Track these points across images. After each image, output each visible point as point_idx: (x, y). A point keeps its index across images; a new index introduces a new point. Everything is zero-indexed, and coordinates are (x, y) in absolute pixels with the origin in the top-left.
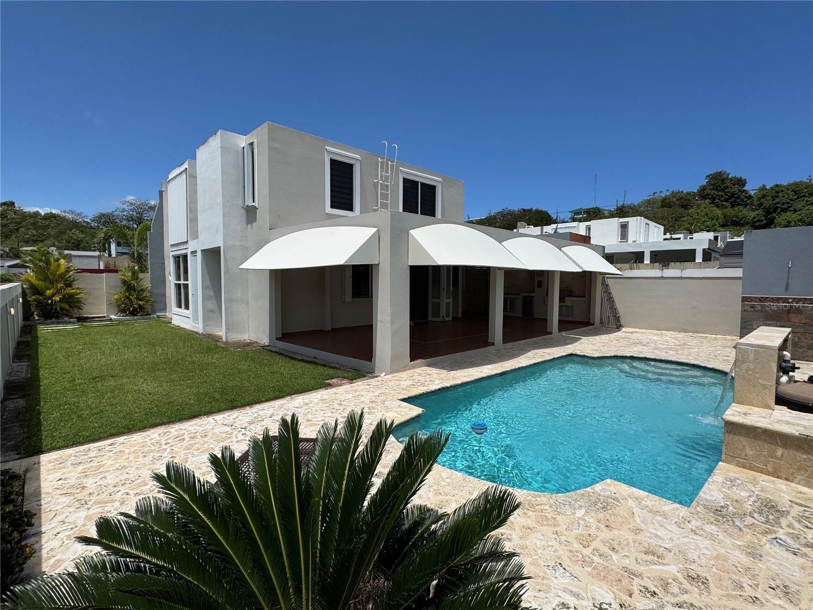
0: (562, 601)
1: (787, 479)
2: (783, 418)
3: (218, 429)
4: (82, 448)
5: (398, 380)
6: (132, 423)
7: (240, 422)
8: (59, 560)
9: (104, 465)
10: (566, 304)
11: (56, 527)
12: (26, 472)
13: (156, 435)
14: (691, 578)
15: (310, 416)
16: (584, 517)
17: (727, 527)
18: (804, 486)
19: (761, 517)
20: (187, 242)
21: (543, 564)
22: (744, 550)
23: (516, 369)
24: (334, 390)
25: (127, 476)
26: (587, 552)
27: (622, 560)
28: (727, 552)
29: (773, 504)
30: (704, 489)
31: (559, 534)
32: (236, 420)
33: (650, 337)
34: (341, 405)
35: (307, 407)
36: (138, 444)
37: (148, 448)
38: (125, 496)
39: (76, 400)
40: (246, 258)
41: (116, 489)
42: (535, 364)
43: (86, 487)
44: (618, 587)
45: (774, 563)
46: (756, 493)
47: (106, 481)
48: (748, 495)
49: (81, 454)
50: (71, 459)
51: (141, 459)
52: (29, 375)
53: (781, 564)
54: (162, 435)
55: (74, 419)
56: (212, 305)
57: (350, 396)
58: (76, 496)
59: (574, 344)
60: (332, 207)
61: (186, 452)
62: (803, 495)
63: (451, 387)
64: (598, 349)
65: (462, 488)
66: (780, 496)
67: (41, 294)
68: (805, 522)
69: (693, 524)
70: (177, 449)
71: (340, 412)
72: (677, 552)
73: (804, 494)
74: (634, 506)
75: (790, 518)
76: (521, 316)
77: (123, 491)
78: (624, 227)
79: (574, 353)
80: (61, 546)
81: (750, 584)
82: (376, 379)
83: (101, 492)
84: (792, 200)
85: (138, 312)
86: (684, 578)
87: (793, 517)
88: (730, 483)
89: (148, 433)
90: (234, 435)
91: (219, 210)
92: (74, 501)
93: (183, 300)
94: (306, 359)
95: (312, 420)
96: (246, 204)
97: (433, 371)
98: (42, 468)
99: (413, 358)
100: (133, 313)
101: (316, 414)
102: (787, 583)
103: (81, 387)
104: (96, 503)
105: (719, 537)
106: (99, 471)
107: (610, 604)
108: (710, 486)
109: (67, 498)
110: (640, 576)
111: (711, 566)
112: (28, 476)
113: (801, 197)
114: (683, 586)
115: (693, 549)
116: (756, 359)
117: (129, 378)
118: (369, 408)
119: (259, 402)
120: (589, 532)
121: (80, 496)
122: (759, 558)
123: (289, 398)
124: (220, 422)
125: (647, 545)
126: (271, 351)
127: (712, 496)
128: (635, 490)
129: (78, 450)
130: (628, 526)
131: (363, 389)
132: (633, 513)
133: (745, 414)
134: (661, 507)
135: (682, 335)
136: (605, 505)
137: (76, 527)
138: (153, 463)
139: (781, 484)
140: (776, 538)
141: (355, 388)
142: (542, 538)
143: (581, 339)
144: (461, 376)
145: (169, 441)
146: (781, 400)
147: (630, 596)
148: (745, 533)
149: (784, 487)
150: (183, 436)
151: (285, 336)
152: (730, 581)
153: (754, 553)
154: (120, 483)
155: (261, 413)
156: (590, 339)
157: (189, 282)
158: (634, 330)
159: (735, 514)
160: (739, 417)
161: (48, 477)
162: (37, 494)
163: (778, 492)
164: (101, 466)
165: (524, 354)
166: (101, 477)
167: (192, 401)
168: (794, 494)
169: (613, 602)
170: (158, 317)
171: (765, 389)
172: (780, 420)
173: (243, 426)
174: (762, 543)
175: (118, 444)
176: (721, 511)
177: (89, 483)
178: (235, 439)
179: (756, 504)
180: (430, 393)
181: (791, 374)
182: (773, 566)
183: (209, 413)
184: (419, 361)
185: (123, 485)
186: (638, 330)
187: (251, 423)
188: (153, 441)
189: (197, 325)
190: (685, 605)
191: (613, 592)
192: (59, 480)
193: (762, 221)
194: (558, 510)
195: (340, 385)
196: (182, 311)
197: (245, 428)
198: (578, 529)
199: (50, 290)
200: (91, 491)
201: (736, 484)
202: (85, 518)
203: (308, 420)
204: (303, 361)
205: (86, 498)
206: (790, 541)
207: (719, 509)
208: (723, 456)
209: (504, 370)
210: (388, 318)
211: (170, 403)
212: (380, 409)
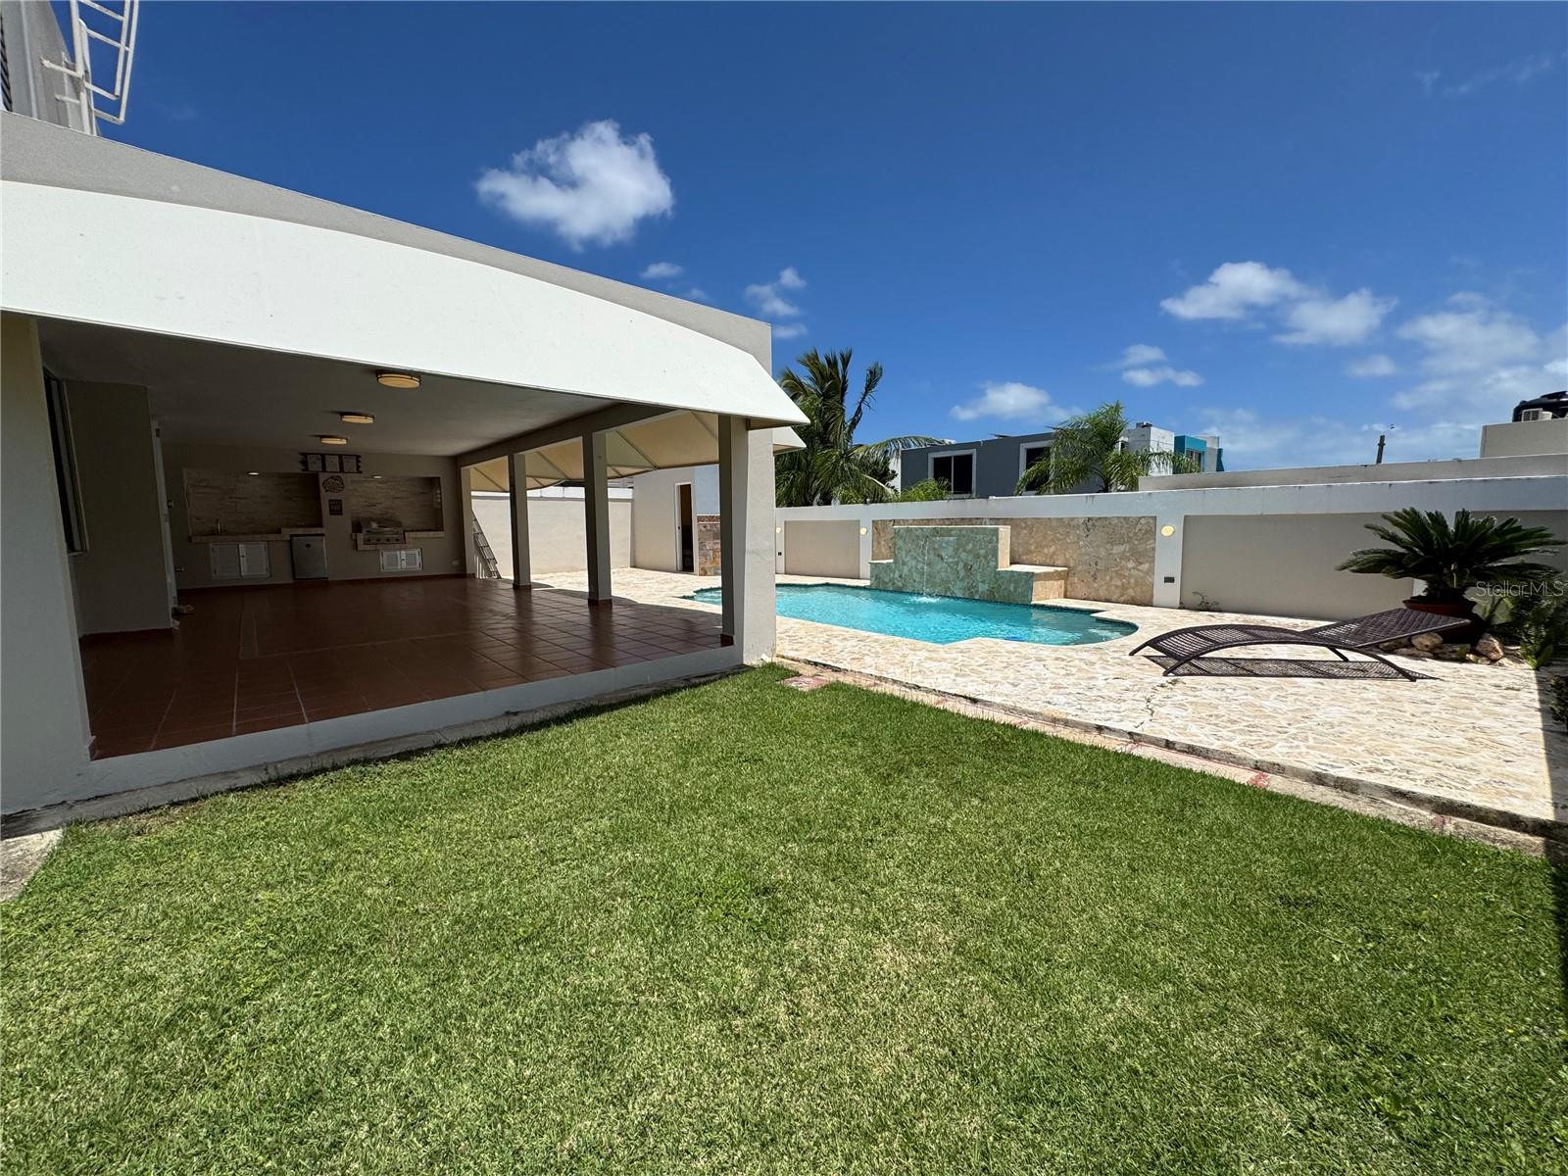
10: (408, 546)
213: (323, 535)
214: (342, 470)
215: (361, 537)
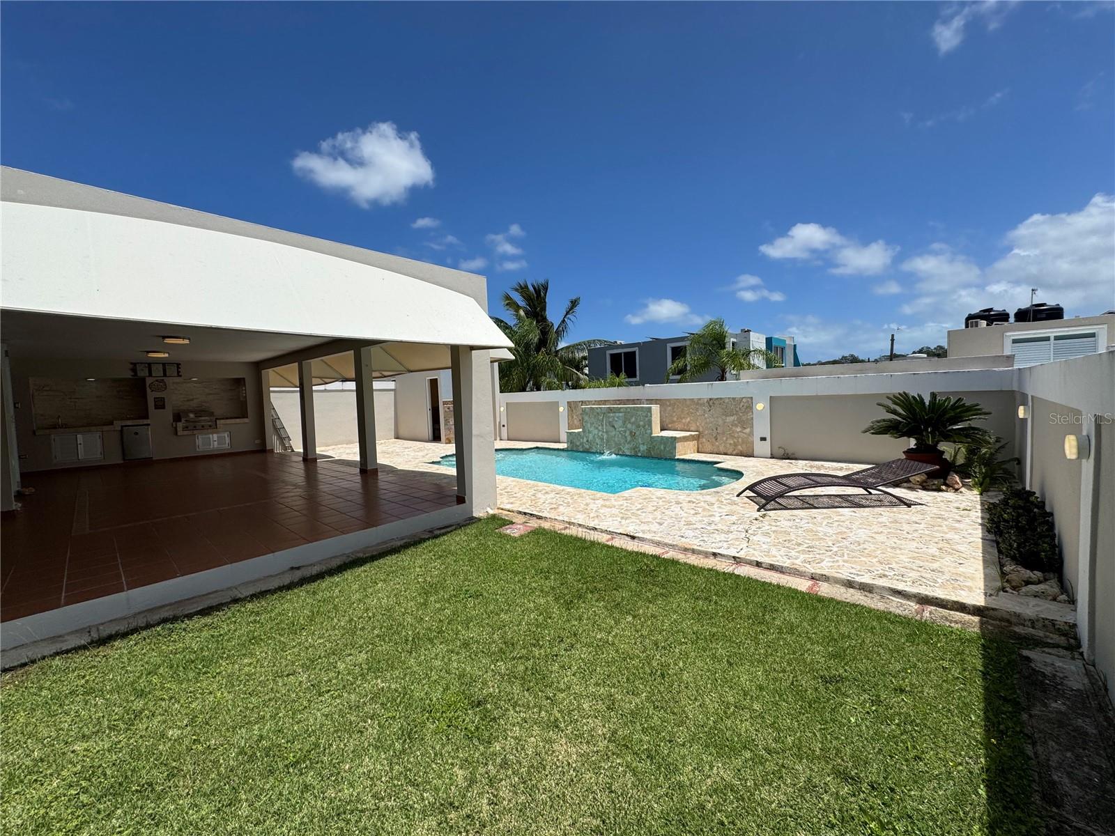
10: (218, 431)
76: (120, 462)
161: (975, 574)
213: (148, 425)
214: (165, 375)
215: (180, 425)
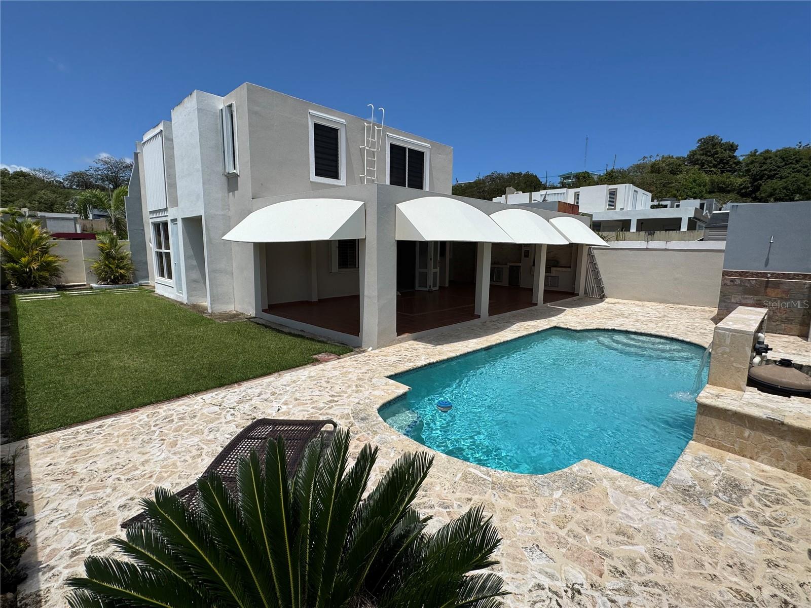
0: (538, 582)
1: (751, 458)
2: (751, 401)
3: (207, 409)
4: (70, 431)
5: (385, 356)
6: (120, 402)
7: (228, 402)
8: (54, 550)
9: (93, 448)
10: (552, 275)
11: (49, 515)
12: (14, 457)
13: (144, 416)
14: (657, 558)
15: (298, 395)
16: (561, 499)
17: (693, 506)
18: (766, 464)
19: (725, 497)
20: (166, 210)
21: (521, 546)
22: (707, 529)
23: (501, 343)
24: (321, 366)
25: (116, 461)
26: (563, 533)
27: (594, 541)
28: (692, 532)
29: (737, 483)
30: (674, 468)
31: (537, 516)
32: (225, 399)
33: (632, 309)
34: (329, 382)
35: (295, 385)
36: (127, 426)
37: (137, 431)
38: (117, 482)
39: (61, 378)
40: (228, 229)
41: (107, 474)
42: (519, 338)
43: (77, 472)
44: (590, 568)
45: (733, 542)
46: (723, 471)
47: (97, 466)
48: (714, 474)
49: (71, 437)
50: (60, 442)
51: (131, 442)
52: (10, 351)
53: (739, 542)
54: (150, 416)
55: (59, 399)
56: (195, 275)
57: (337, 373)
58: (68, 482)
59: (558, 316)
60: (317, 174)
61: (175, 434)
62: (765, 474)
63: (437, 362)
64: (581, 321)
65: (446, 470)
66: (744, 475)
67: (16, 262)
68: (765, 500)
69: (662, 504)
70: (166, 432)
71: (327, 390)
72: (646, 532)
73: (766, 472)
74: (608, 487)
75: (751, 496)
76: (507, 285)
77: (114, 477)
78: (613, 194)
79: (558, 326)
80: (56, 535)
81: (711, 562)
82: (363, 354)
83: (92, 477)
84: (778, 167)
85: (119, 281)
86: (651, 558)
87: (754, 496)
88: (698, 462)
89: (136, 414)
90: (222, 416)
91: (198, 178)
92: (66, 487)
93: (165, 269)
94: (293, 332)
95: (299, 399)
96: (227, 171)
97: (420, 346)
98: (31, 453)
99: (400, 331)
100: (115, 281)
101: (303, 393)
102: (744, 561)
103: (65, 363)
104: (87, 490)
105: (685, 517)
106: (89, 455)
107: (582, 585)
108: (680, 466)
109: (58, 485)
110: (609, 556)
111: (676, 545)
112: (17, 461)
113: (788, 164)
114: (649, 565)
115: (661, 529)
116: (732, 343)
117: (114, 353)
118: (356, 386)
119: (247, 379)
120: (565, 513)
121: (71, 482)
122: (720, 537)
123: (276, 375)
124: (208, 402)
125: (618, 525)
126: (258, 324)
127: (681, 475)
128: (610, 470)
129: (66, 433)
130: (602, 507)
131: (351, 366)
132: (607, 494)
133: (718, 396)
134: (634, 487)
135: (662, 306)
136: (581, 486)
137: (69, 514)
138: (143, 447)
139: (746, 462)
140: (737, 517)
141: (343, 364)
142: (521, 520)
143: (565, 310)
144: (448, 351)
145: (158, 422)
146: (753, 382)
147: (601, 576)
148: (709, 512)
149: (748, 466)
150: (171, 417)
151: (272, 308)
152: (692, 560)
153: (716, 532)
154: (111, 468)
155: (249, 391)
156: (574, 310)
157: (171, 251)
158: (616, 300)
159: (701, 493)
160: (711, 400)
161: (37, 462)
162: (28, 481)
163: (742, 471)
164: (90, 450)
165: (509, 327)
166: (91, 461)
167: (179, 379)
168: (756, 472)
169: (584, 582)
170: (141, 285)
171: (738, 372)
172: (749, 403)
173: (232, 406)
174: (724, 522)
175: (106, 426)
176: (688, 491)
177: (80, 468)
178: (223, 420)
179: (721, 483)
180: (416, 369)
181: (763, 354)
182: (733, 545)
183: (197, 391)
184: (406, 335)
185: (113, 470)
186: (620, 301)
187: (239, 403)
188: (142, 423)
189: (181, 295)
190: (650, 584)
191: (585, 573)
192: (49, 465)
193: (748, 188)
194: (537, 491)
195: (328, 361)
196: (165, 280)
197: (233, 408)
198: (555, 511)
199: (25, 257)
200: (81, 477)
201: (704, 463)
202: (77, 505)
203: (296, 399)
204: (290, 334)
205: (78, 484)
206: (749, 520)
207: (687, 488)
208: (694, 436)
209: (489, 344)
210: (376, 294)
211: (156, 381)
212: (367, 387)
213: (520, 266)
